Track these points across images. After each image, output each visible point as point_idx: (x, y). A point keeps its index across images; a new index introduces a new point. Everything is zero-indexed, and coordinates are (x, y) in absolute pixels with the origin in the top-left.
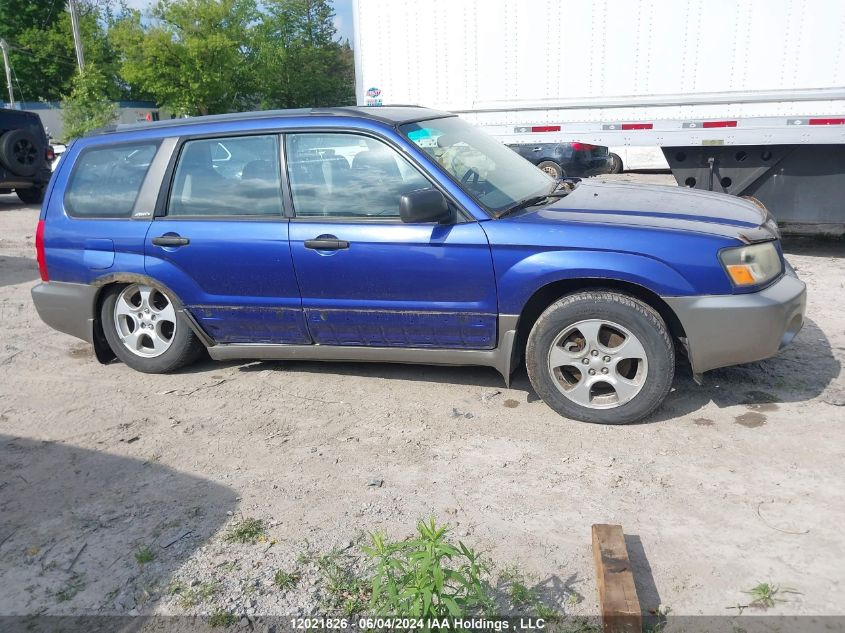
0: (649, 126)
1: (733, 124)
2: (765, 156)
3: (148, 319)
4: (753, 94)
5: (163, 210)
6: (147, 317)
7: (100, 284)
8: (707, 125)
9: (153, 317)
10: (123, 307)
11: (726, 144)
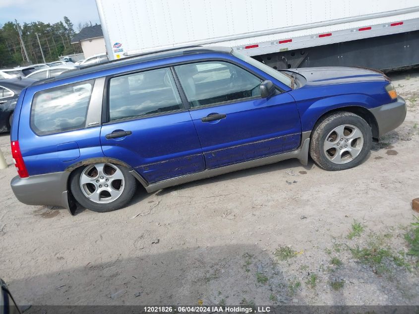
0: (257, 46)
1: (290, 41)
2: (303, 53)
3: (103, 182)
4: (296, 27)
5: (106, 119)
6: (102, 181)
7: (71, 169)
8: (280, 42)
9: (107, 180)
10: (85, 179)
11: (289, 50)
